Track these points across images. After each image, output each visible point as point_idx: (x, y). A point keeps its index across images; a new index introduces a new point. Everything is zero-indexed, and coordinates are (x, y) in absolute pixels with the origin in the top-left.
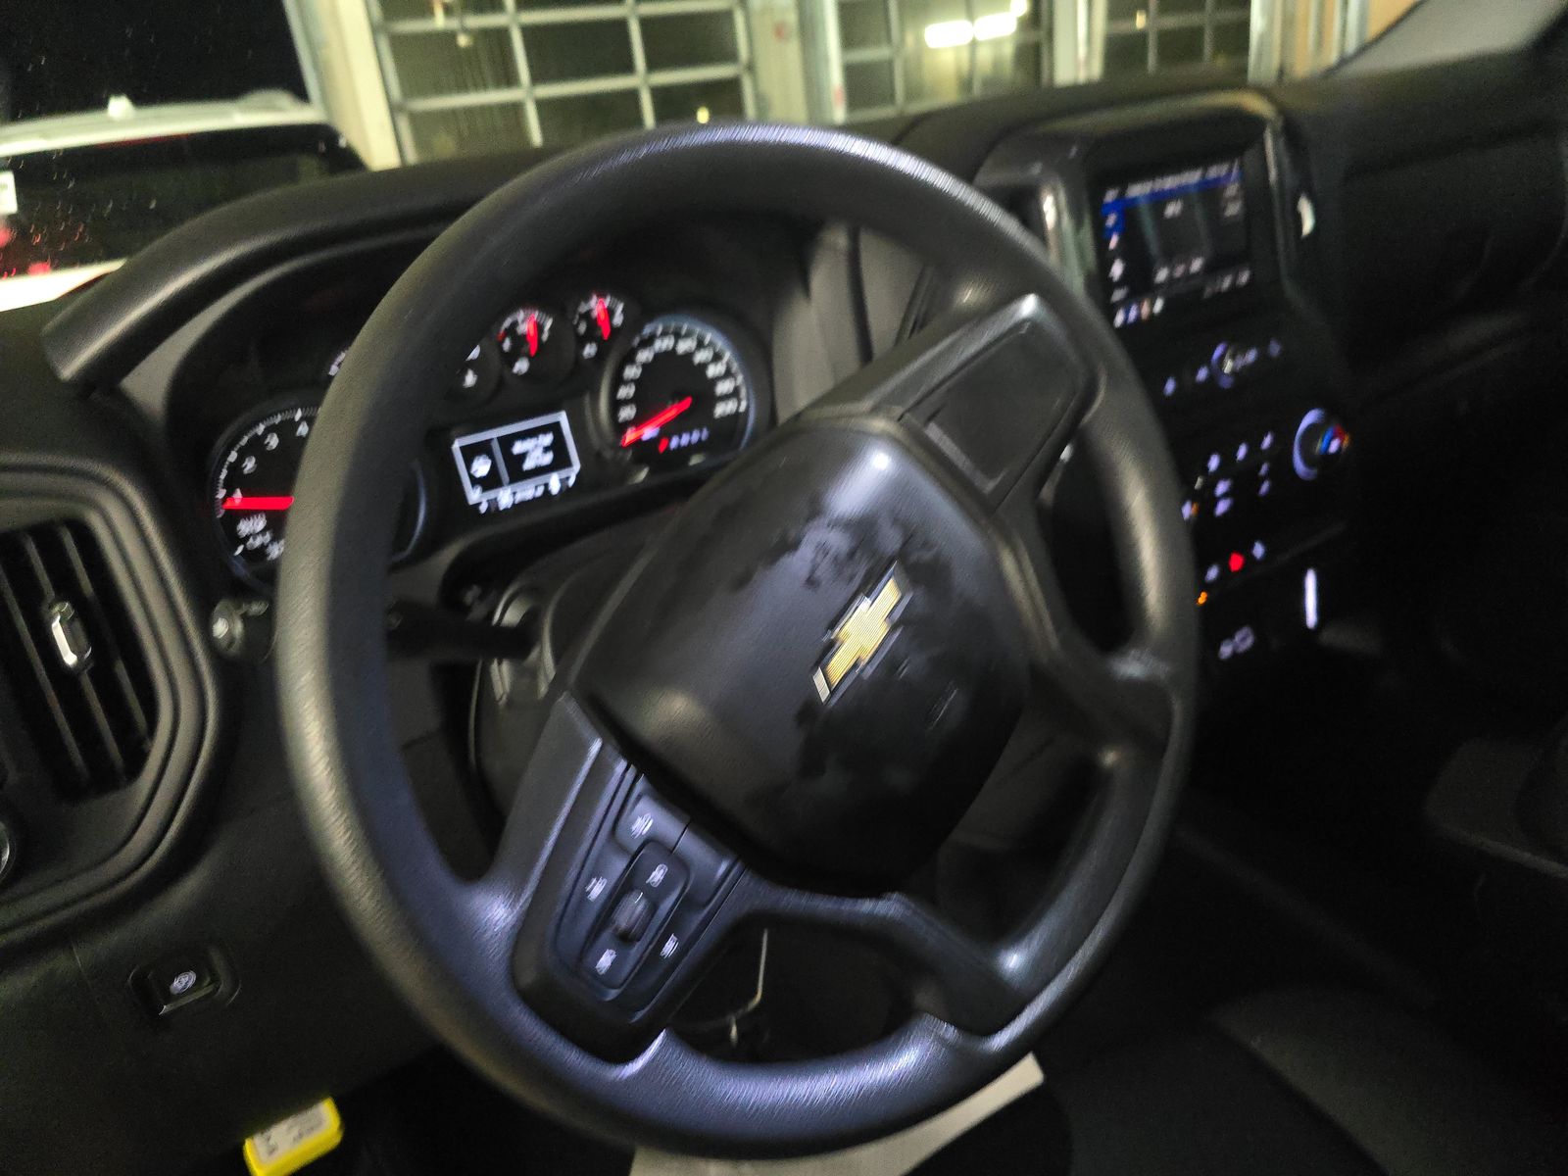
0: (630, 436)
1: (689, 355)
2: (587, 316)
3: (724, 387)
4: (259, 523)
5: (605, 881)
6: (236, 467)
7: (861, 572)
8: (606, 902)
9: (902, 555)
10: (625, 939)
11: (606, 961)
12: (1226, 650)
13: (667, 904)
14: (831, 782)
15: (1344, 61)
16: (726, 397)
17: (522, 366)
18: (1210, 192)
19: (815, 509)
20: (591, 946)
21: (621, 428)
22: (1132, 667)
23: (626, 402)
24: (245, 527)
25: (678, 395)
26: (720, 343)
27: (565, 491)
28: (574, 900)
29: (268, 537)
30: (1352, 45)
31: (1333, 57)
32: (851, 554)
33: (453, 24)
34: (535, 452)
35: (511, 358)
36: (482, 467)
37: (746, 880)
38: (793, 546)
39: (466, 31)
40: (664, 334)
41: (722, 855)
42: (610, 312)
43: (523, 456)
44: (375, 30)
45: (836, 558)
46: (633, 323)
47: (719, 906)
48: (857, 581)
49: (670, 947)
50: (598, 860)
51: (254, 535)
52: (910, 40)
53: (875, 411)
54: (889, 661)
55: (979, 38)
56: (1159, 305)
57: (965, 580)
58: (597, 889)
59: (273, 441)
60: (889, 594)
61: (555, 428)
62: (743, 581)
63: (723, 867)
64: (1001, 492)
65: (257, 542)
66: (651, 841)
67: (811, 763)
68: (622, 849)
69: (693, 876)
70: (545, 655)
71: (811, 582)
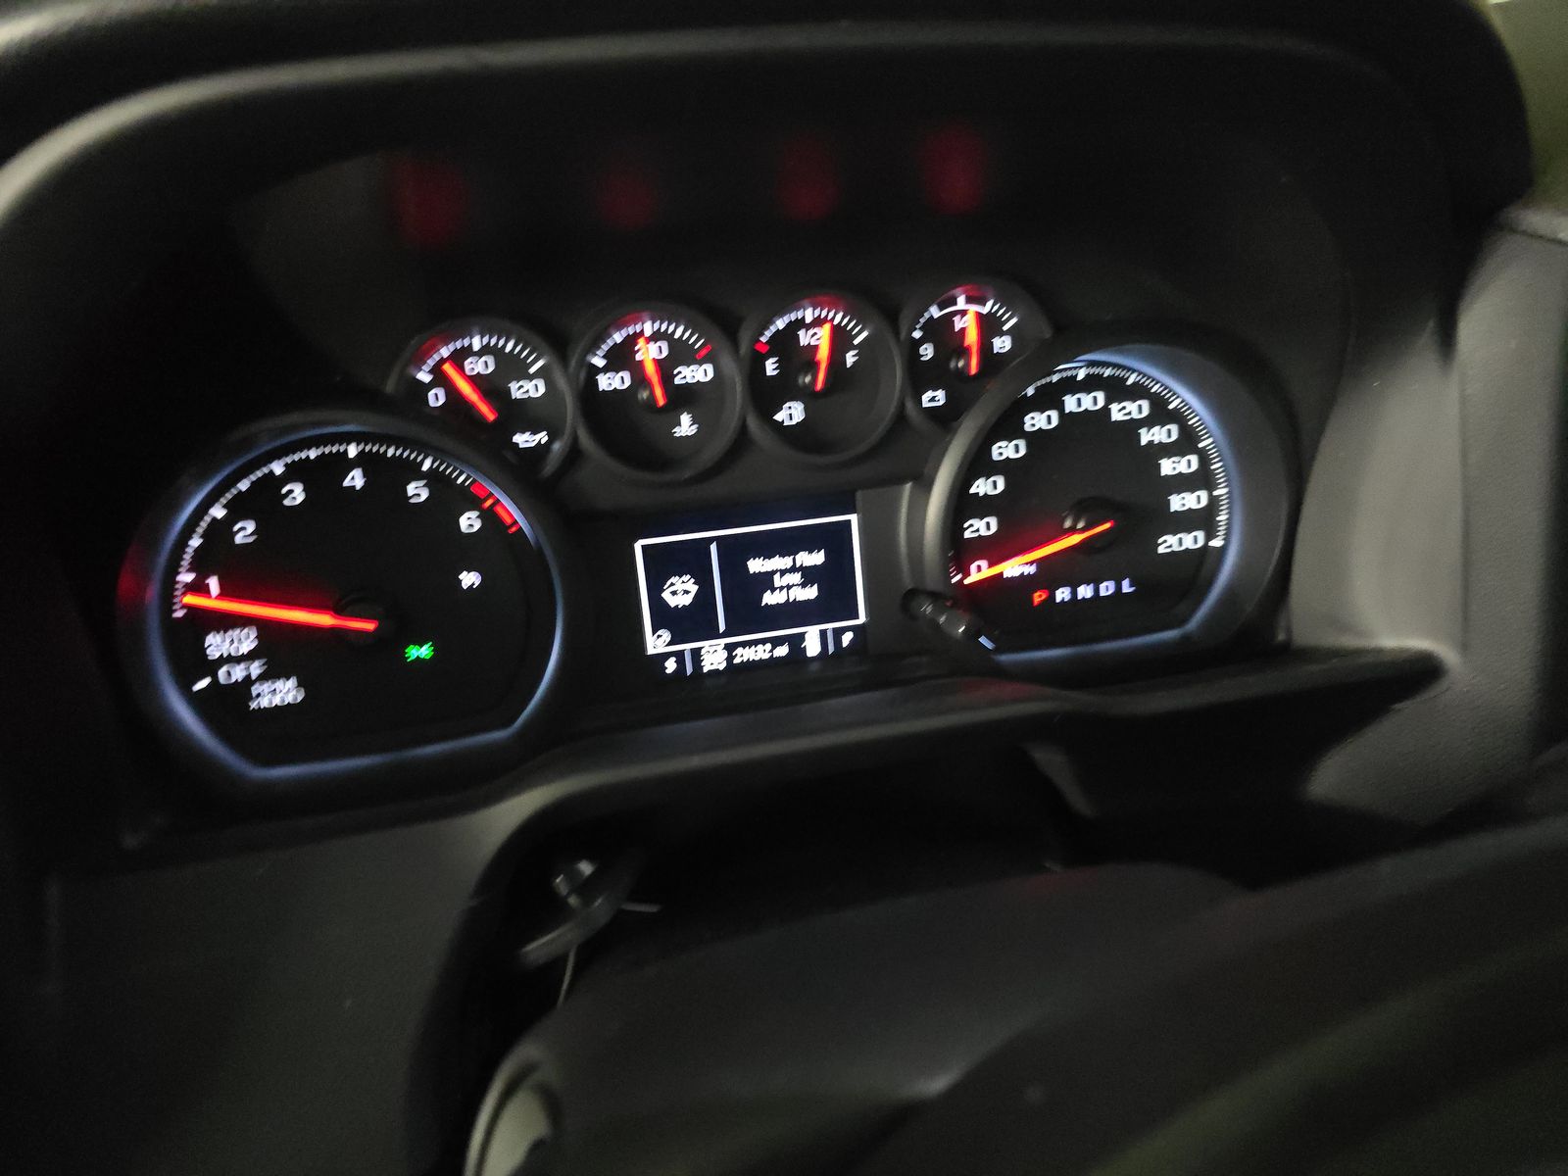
0: (980, 571)
1: (1133, 426)
2: (940, 330)
3: (1183, 502)
4: (246, 641)
6: (220, 532)
16: (1186, 521)
17: (792, 413)
23: (984, 506)
24: (217, 645)
25: (1090, 509)
27: (832, 654)
29: (256, 669)
34: (788, 579)
35: (772, 396)
36: (681, 592)
40: (1091, 383)
42: (990, 326)
43: (766, 581)
46: (1035, 355)
51: (231, 660)
59: (296, 494)
61: (835, 541)
65: (238, 673)
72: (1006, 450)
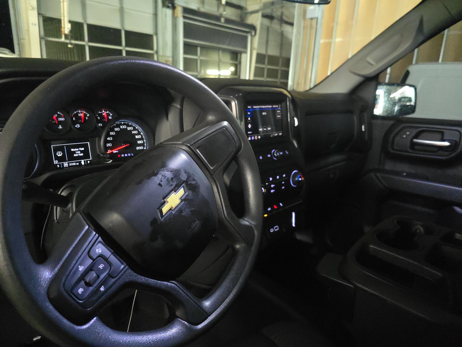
0: (109, 151)
1: (131, 131)
2: (101, 115)
3: (139, 142)
5: (83, 267)
7: (174, 184)
8: (84, 272)
9: (186, 182)
10: (88, 284)
11: (80, 291)
12: (272, 231)
13: (102, 276)
14: (159, 243)
15: (311, 89)
16: (140, 145)
17: (78, 126)
18: (274, 110)
19: (164, 165)
20: (77, 285)
21: (107, 148)
22: (246, 222)
23: (109, 142)
25: (125, 142)
26: (140, 130)
27: (86, 164)
28: (73, 270)
30: (312, 86)
31: (308, 88)
32: (172, 179)
33: (68, 41)
34: (78, 152)
35: (74, 123)
36: (60, 154)
37: (130, 271)
38: (156, 174)
39: (71, 44)
40: (124, 124)
41: (122, 264)
42: (108, 115)
43: (74, 152)
44: (41, 38)
45: (168, 179)
46: (115, 119)
47: (120, 278)
48: (172, 187)
49: (102, 289)
50: (82, 260)
52: (203, 72)
53: (182, 144)
54: (179, 210)
55: (221, 74)
56: (259, 137)
57: (203, 191)
58: (81, 268)
60: (181, 192)
61: (85, 146)
62: (140, 183)
63: (122, 267)
64: (215, 170)
66: (101, 256)
67: (153, 237)
68: (91, 257)
69: (112, 268)
70: (73, 206)
71: (160, 185)
72: (112, 133)
